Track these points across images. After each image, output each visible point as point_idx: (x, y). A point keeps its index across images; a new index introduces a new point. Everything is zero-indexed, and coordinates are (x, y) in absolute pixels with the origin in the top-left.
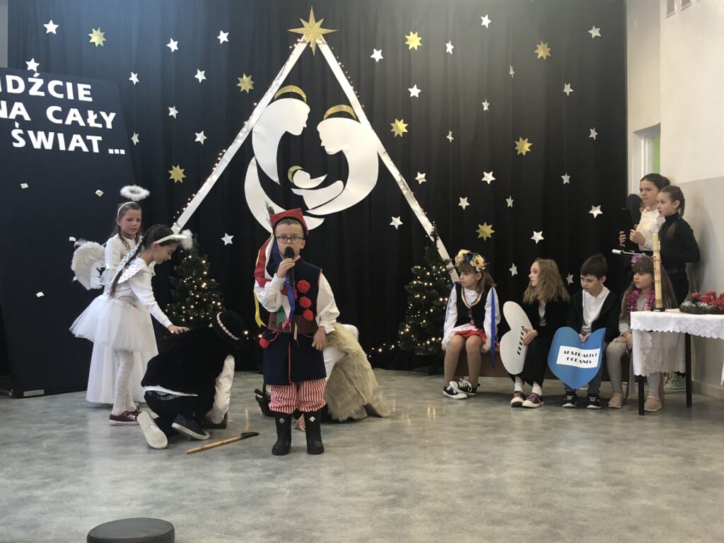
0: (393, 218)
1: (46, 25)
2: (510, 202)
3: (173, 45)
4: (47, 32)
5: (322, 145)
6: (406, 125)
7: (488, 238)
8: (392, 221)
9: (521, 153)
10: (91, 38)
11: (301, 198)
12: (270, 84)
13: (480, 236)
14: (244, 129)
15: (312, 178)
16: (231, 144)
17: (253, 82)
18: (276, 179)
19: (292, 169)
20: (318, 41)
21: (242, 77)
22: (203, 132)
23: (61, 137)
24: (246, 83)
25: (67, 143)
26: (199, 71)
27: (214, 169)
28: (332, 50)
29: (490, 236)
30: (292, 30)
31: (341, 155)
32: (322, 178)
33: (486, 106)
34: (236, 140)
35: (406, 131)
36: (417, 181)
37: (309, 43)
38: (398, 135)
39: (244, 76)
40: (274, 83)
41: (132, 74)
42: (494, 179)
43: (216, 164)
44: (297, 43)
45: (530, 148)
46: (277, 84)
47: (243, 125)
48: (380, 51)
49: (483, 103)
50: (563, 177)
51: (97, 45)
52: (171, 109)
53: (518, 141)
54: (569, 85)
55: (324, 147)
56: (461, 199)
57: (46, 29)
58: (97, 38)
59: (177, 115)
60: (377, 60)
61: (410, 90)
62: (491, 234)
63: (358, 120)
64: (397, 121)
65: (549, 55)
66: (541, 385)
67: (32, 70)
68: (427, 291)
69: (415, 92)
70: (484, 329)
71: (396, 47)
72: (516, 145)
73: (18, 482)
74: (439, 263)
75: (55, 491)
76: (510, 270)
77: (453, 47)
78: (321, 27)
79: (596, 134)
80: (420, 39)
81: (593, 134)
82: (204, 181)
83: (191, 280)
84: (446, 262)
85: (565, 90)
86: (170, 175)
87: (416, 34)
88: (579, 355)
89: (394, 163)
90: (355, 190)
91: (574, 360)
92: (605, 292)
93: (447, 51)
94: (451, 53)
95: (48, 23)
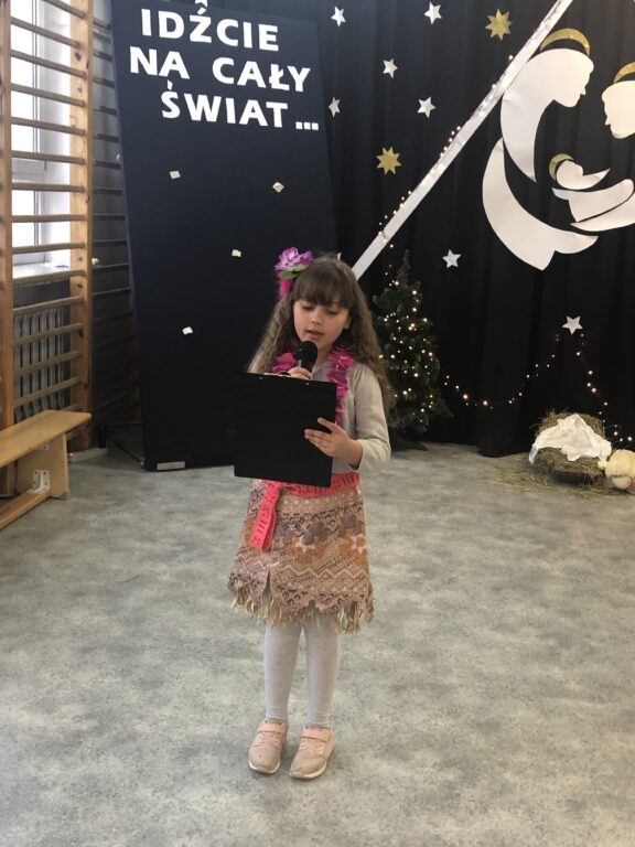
5: (607, 123)
11: (567, 202)
14: (491, 96)
15: (584, 174)
16: (468, 119)
17: (509, 23)
18: (530, 173)
19: (556, 159)
21: (495, 15)
22: (429, 100)
23: (230, 103)
24: (499, 25)
25: (239, 114)
26: (431, 6)
27: (442, 155)
32: (602, 175)
34: (477, 112)
40: (543, 24)
41: (336, 9)
43: (445, 148)
46: (546, 26)
47: (488, 90)
52: (386, 63)
55: (609, 126)
59: (395, 72)
67: (199, 4)
82: (426, 171)
86: (379, 162)
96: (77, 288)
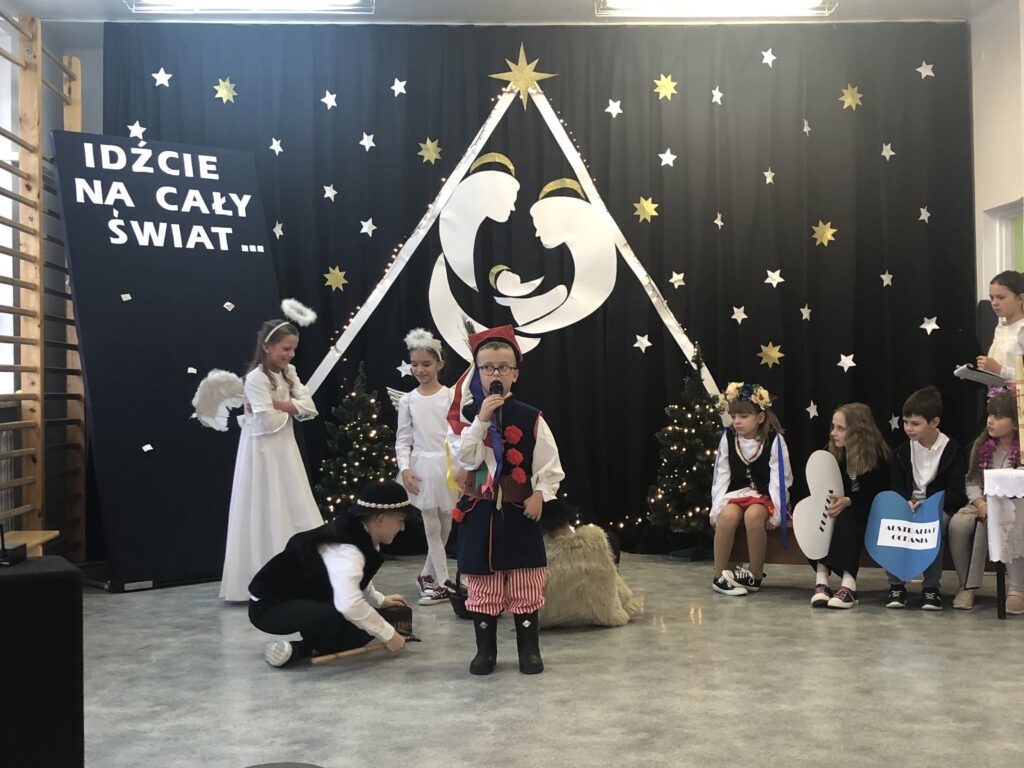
0: (638, 337)
1: (154, 75)
2: (806, 313)
3: (330, 100)
4: (157, 84)
5: (537, 235)
6: (656, 205)
7: (774, 364)
8: (636, 341)
9: (822, 244)
10: (216, 92)
11: (508, 309)
12: (464, 151)
13: (762, 363)
14: (428, 215)
15: (522, 282)
16: (409, 237)
17: (439, 150)
18: (472, 283)
19: (495, 270)
20: (531, 91)
21: (425, 143)
22: (371, 220)
23: (176, 228)
24: (430, 151)
25: (185, 238)
26: (365, 136)
27: (387, 270)
28: (550, 103)
29: (778, 362)
30: (494, 76)
31: (563, 249)
32: (538, 282)
33: (769, 177)
34: (417, 230)
35: (655, 214)
36: (673, 284)
37: (519, 93)
38: (645, 220)
39: (428, 141)
40: (470, 150)
41: (274, 140)
42: (781, 280)
43: (390, 265)
44: (501, 93)
45: (833, 235)
46: (473, 151)
47: (426, 210)
48: (619, 102)
49: (766, 174)
50: (883, 276)
51: (225, 101)
52: (326, 188)
53: (817, 225)
54: (889, 146)
55: (539, 237)
56: (735, 309)
57: (155, 81)
58: (224, 92)
59: (335, 196)
60: (614, 116)
61: (661, 156)
62: (779, 359)
63: (587, 200)
64: (642, 199)
65: (860, 103)
66: (854, 576)
67: (136, 137)
68: (687, 441)
69: (668, 158)
70: (769, 495)
71: (641, 95)
72: (814, 232)
73: (118, 710)
74: (705, 401)
75: (168, 724)
76: (808, 409)
77: (721, 95)
78: (535, 71)
79: (929, 215)
80: (675, 84)
81: (925, 215)
82: (373, 287)
83: (355, 426)
84: (716, 399)
85: (884, 153)
86: (327, 280)
87: (670, 77)
88: (909, 531)
89: (639, 258)
90: (583, 299)
91: (902, 538)
92: (943, 440)
93: (714, 101)
94: (719, 103)
95: (157, 72)
96: (29, 412)
